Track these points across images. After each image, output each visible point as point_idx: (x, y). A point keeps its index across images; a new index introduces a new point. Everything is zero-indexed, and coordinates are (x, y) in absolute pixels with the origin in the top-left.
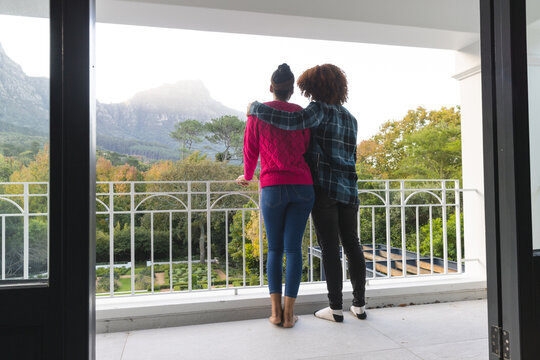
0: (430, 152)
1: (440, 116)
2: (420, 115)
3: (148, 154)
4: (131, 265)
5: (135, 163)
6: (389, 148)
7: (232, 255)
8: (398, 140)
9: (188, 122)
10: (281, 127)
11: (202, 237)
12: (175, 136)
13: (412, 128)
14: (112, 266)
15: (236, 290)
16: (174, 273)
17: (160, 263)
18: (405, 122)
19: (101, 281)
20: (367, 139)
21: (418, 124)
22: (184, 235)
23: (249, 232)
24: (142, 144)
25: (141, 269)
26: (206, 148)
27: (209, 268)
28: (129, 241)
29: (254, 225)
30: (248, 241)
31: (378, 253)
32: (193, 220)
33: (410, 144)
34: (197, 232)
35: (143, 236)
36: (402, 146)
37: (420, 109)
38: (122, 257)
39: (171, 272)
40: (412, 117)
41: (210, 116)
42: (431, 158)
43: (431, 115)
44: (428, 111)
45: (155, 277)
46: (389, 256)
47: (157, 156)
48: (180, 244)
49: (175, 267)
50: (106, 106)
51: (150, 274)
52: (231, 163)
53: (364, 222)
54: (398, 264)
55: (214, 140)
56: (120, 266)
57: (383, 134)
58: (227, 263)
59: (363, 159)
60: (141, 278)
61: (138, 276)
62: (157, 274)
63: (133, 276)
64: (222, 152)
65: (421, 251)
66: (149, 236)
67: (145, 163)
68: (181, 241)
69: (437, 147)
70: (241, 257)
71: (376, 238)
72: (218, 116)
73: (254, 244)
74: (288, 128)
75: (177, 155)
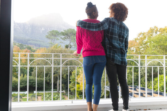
0: (159, 46)
1: (164, 30)
2: (155, 29)
3: (36, 45)
4: (27, 92)
5: (30, 48)
6: (141, 44)
7: (71, 89)
8: (145, 40)
9: (53, 31)
10: (91, 30)
11: (58, 81)
12: (47, 37)
13: (152, 36)
14: (19, 93)
15: (72, 101)
16: (46, 96)
17: (40, 92)
18: (149, 32)
19: (14, 99)
20: (132, 40)
21: (154, 34)
22: (50, 80)
23: (79, 79)
24: (33, 40)
25: (31, 94)
26: (61, 42)
27: (61, 95)
28: (27, 82)
29: (81, 76)
30: (78, 83)
31: (135, 89)
32: (54, 74)
33: (151, 42)
34: (56, 79)
35: (32, 80)
36: (147, 43)
37: (155, 27)
38: (23, 89)
39: (44, 96)
40: (152, 30)
41: (63, 29)
42: (160, 48)
43: (160, 30)
44: (159, 28)
45: (37, 98)
46: (140, 91)
47: (40, 46)
48: (48, 84)
49: (46, 94)
50: (18, 24)
51: (35, 97)
52: (72, 49)
53: (129, 76)
54: (144, 94)
55: (64, 39)
56: (22, 93)
57: (139, 38)
58: (69, 93)
59: (130, 48)
60: (31, 98)
61: (30, 97)
62: (38, 97)
63: (28, 97)
64: (68, 44)
65: (154, 89)
66: (35, 80)
67: (34, 49)
68: (49, 83)
69: (162, 44)
70: (75, 90)
71: (134, 83)
72: (66, 29)
73: (81, 84)
74: (94, 30)
75: (48, 45)
